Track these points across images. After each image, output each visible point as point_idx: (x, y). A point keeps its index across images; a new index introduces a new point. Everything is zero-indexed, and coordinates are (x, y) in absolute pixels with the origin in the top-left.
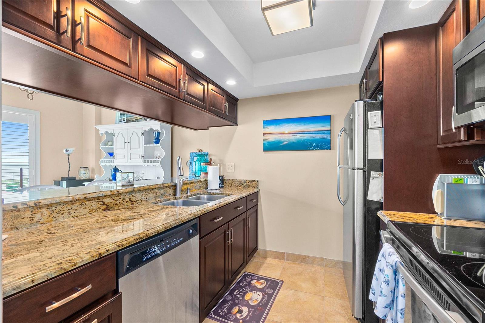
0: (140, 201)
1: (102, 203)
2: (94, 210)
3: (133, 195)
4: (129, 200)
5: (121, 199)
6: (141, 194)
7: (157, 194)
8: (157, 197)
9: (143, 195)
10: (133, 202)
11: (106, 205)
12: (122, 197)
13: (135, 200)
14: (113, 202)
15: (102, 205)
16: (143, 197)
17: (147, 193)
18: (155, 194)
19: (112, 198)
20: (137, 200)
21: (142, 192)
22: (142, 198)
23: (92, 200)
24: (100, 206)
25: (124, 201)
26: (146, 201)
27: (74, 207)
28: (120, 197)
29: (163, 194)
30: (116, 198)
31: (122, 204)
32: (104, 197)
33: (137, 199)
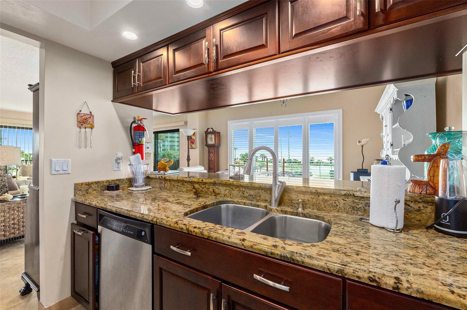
0: (223, 196)
1: (193, 187)
2: (189, 191)
3: (216, 187)
4: (212, 191)
5: (206, 188)
6: (225, 188)
7: (244, 194)
8: (244, 197)
9: (226, 189)
10: (216, 194)
11: (196, 189)
12: (207, 186)
13: (218, 193)
14: (201, 189)
15: (193, 188)
16: (227, 192)
17: (231, 189)
18: (241, 193)
19: (199, 185)
20: (220, 194)
21: (225, 187)
22: (225, 193)
23: (188, 183)
24: (192, 189)
25: (208, 191)
26: (230, 197)
27: (179, 185)
28: (205, 186)
29: (253, 196)
30: (203, 186)
31: (207, 192)
32: (195, 183)
33: (220, 192)
